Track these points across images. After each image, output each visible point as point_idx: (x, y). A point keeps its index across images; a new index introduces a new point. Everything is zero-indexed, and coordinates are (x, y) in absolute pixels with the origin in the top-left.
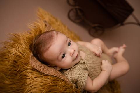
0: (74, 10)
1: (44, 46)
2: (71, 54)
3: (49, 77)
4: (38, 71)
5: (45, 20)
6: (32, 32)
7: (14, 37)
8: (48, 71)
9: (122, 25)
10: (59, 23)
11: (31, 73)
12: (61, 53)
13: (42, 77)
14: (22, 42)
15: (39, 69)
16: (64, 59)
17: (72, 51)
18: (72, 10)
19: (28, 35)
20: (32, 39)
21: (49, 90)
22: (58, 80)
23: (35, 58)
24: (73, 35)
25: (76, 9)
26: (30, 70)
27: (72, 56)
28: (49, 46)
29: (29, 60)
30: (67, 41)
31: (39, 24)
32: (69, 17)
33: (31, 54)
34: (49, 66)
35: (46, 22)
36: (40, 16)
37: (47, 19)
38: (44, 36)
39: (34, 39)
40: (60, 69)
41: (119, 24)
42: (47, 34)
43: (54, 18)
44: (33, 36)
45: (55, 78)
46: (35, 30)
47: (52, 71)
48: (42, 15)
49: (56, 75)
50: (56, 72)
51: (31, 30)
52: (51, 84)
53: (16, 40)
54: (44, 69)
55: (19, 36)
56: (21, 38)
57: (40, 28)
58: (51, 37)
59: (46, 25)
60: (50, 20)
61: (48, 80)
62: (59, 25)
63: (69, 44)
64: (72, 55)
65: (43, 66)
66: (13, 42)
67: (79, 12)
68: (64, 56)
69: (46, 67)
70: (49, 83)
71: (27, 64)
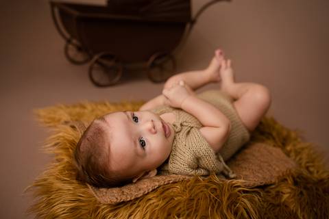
0: (96, 65)
2: (150, 130)
3: (150, 196)
4: (124, 203)
5: (62, 121)
6: (60, 157)
7: (39, 188)
8: (140, 190)
9: (193, 22)
10: (89, 108)
11: (115, 216)
12: (135, 143)
13: (138, 206)
14: (59, 185)
15: (124, 198)
16: (147, 147)
17: (149, 125)
18: (91, 69)
19: (57, 166)
20: (71, 165)
21: (166, 214)
22: (168, 189)
23: (101, 190)
24: (129, 107)
25: (97, 62)
26: (111, 214)
27: (156, 133)
28: (107, 148)
29: (96, 201)
30: (128, 117)
31: (61, 134)
32: (98, 85)
33: (91, 190)
34: (134, 181)
35: (66, 123)
36: (49, 123)
37: (66, 117)
38: (87, 141)
40: (156, 171)
41: (188, 26)
42: (90, 134)
43: (74, 106)
44: (68, 162)
45: (160, 190)
46: (62, 148)
47: (146, 185)
48: (49, 118)
49: (157, 184)
50: (154, 181)
51: (57, 155)
52: (161, 203)
53: (47, 190)
54: (130, 192)
55: (45, 180)
56: (51, 179)
57: (66, 139)
59: (73, 127)
60: (70, 114)
61: (152, 202)
62: (93, 111)
63: (136, 119)
64: (153, 131)
65: (125, 189)
66: (44, 197)
67: (105, 62)
68: (143, 144)
69: (132, 187)
70: (157, 206)
71: (98, 208)
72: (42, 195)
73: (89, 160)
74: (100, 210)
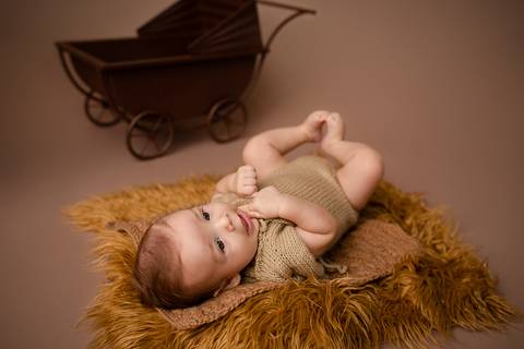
0: (136, 132)
1: (169, 270)
2: (227, 228)
3: (237, 313)
4: (206, 326)
5: (105, 223)
6: (114, 274)
7: (92, 319)
8: (223, 306)
9: (265, 51)
10: (136, 196)
11: (197, 342)
12: (211, 246)
13: (225, 327)
14: (118, 311)
15: (205, 319)
16: (226, 249)
17: (224, 221)
18: (129, 137)
19: (111, 287)
20: (129, 284)
21: (259, 334)
22: (257, 302)
23: (175, 311)
24: (191, 188)
25: (136, 126)
26: (191, 341)
27: (234, 229)
29: (171, 327)
30: (196, 215)
31: (108, 244)
32: (141, 158)
33: (161, 313)
35: (111, 225)
36: (87, 225)
37: (108, 217)
39: (134, 281)
40: (239, 277)
41: (259, 57)
44: (124, 280)
45: (249, 303)
46: (114, 263)
47: (230, 299)
48: (85, 219)
49: (244, 296)
50: (239, 292)
51: (108, 272)
52: (252, 320)
53: (105, 321)
54: (211, 310)
55: (98, 307)
56: (107, 306)
57: (118, 251)
58: (163, 241)
59: (122, 231)
60: (112, 209)
61: (240, 319)
62: (142, 200)
63: (207, 216)
64: (231, 228)
65: (205, 308)
66: (103, 330)
67: (148, 124)
68: (221, 245)
69: (213, 303)
70: (247, 324)
71: (174, 335)
72: (99, 327)
73: (155, 278)
74: (177, 337)
